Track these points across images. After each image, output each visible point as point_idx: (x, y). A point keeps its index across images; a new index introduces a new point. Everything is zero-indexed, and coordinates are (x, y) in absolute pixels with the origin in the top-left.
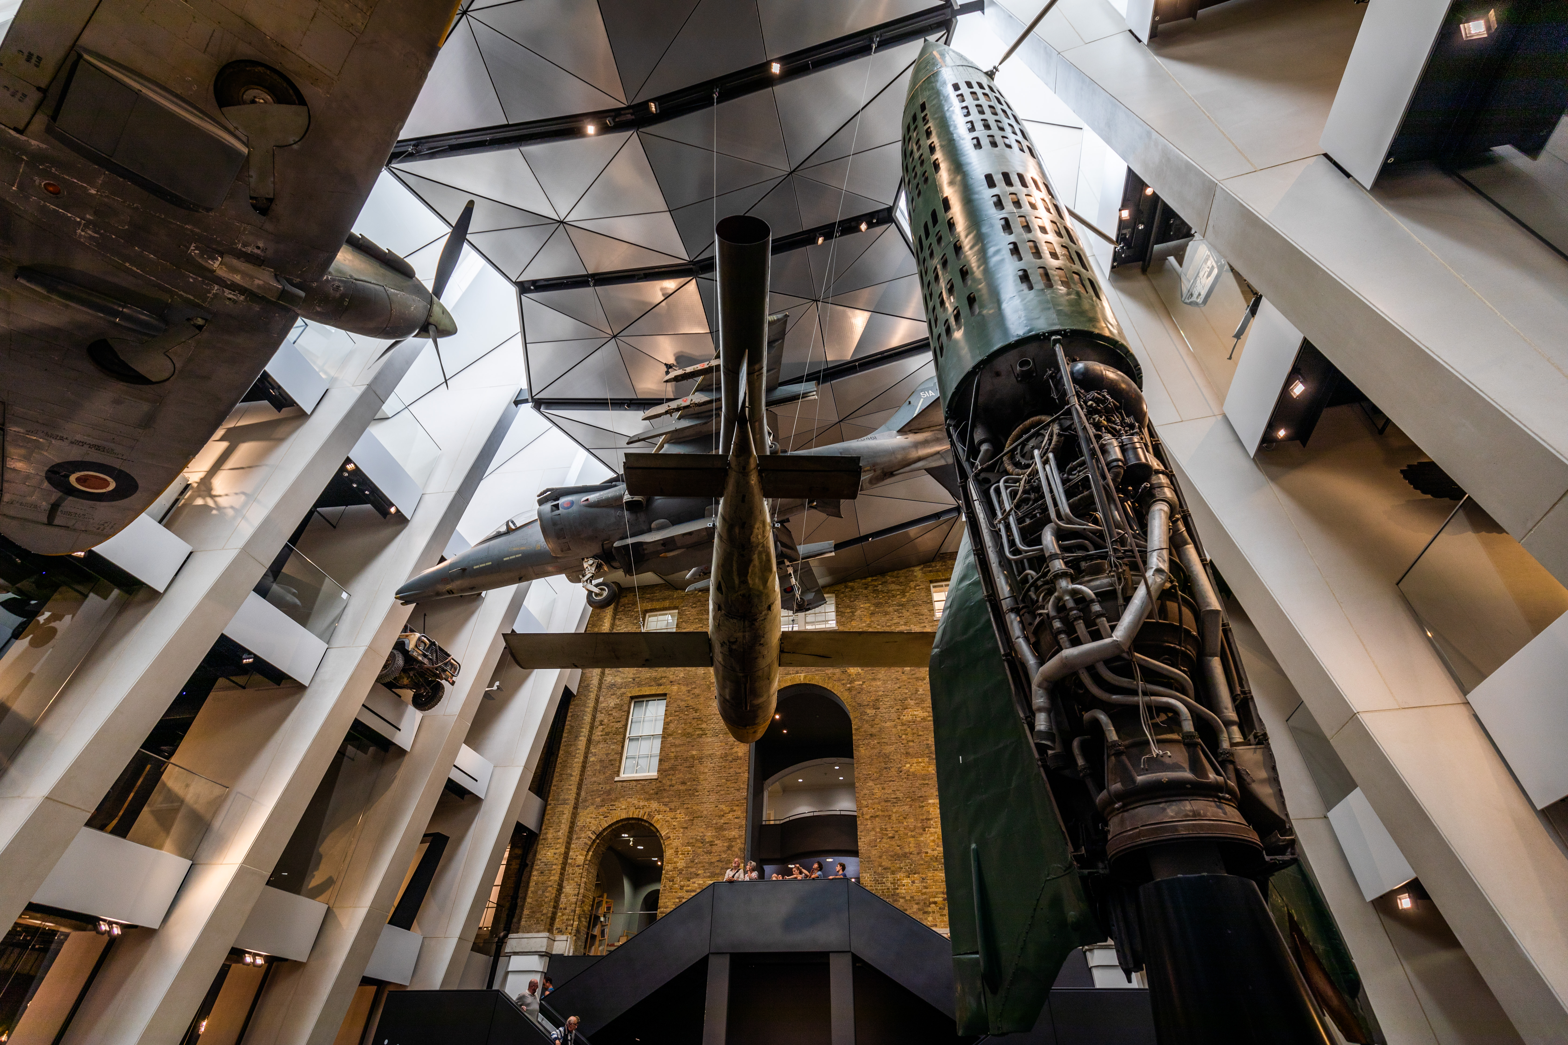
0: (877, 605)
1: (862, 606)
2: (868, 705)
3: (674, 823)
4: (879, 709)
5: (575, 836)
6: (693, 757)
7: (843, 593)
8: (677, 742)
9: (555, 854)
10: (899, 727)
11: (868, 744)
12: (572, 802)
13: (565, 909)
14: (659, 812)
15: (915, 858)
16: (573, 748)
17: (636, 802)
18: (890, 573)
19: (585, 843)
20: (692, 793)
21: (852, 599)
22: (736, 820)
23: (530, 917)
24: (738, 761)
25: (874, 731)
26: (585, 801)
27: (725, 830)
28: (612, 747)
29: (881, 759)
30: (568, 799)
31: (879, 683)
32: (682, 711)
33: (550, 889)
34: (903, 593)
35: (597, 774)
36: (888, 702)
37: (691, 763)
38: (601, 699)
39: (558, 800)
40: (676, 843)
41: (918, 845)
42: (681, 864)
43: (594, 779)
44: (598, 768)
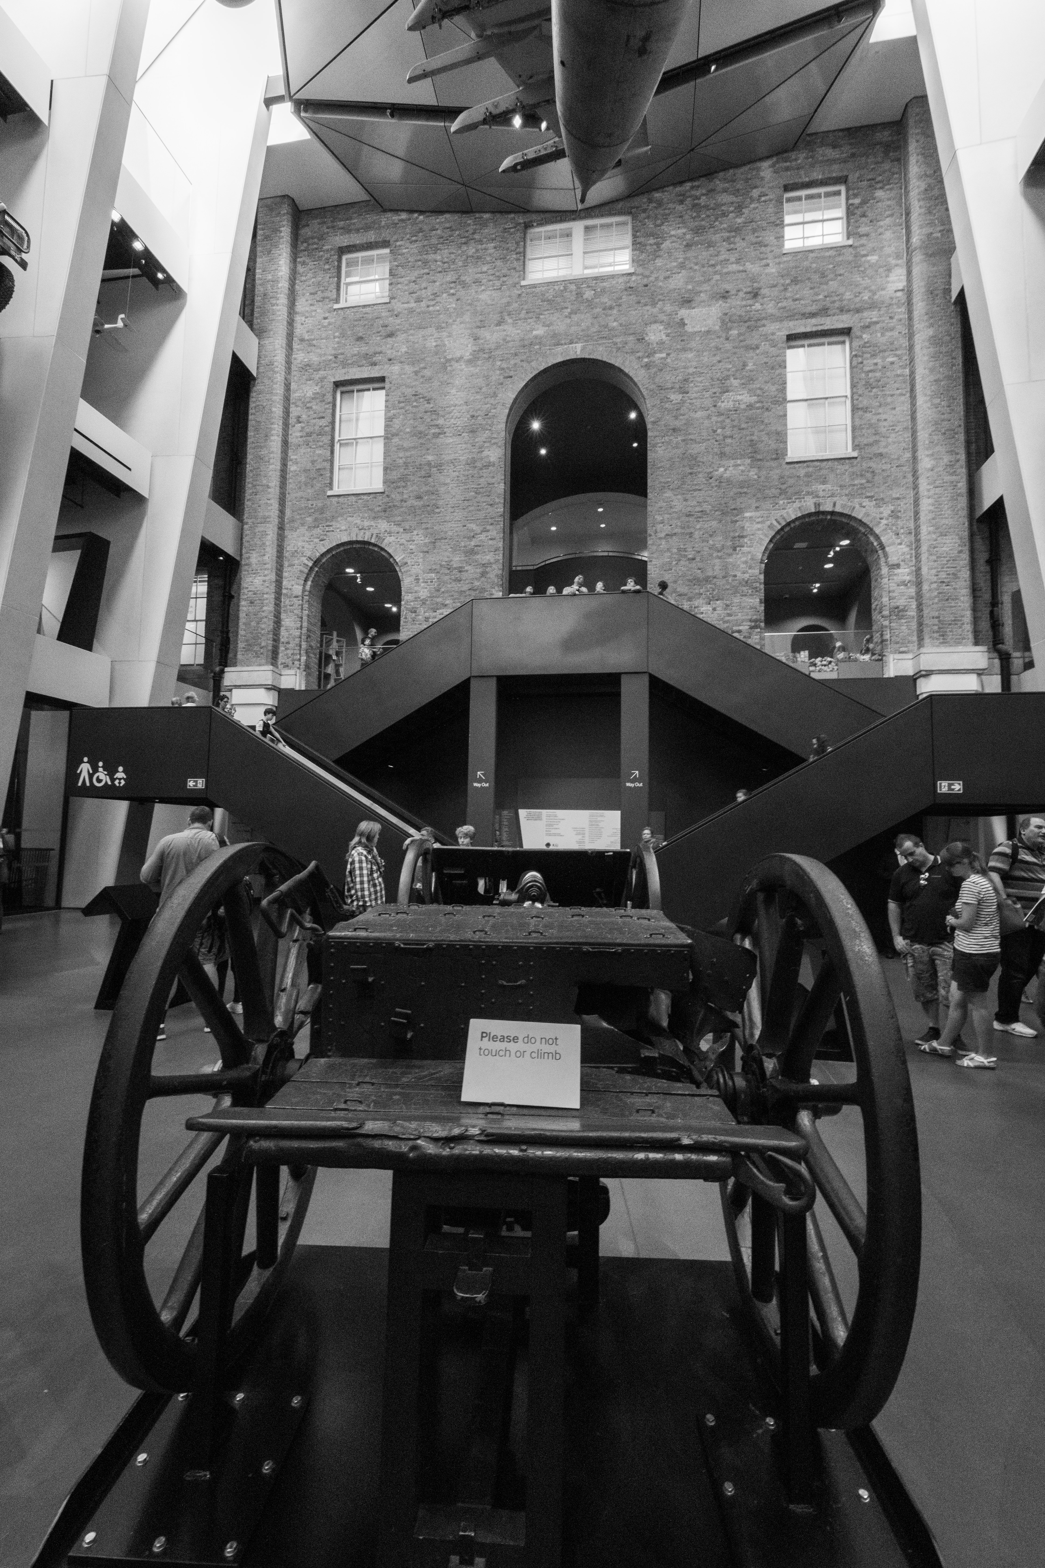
0: (697, 231)
1: (673, 233)
2: (672, 388)
3: (411, 547)
4: (687, 393)
5: (286, 564)
6: (429, 464)
7: (644, 211)
8: (406, 444)
9: (264, 581)
10: (714, 419)
11: (669, 443)
12: (276, 521)
13: (288, 643)
14: (390, 533)
15: (720, 582)
16: (264, 452)
17: (358, 522)
18: (721, 174)
19: (301, 571)
20: (431, 509)
21: (659, 222)
22: (491, 542)
23: (247, 650)
24: (491, 468)
25: (677, 424)
26: (293, 521)
27: (477, 553)
28: (317, 452)
29: (686, 462)
30: (269, 517)
31: (690, 355)
32: (407, 401)
33: (265, 620)
34: (739, 208)
35: (303, 487)
36: (701, 382)
37: (428, 471)
38: (293, 386)
39: (256, 518)
40: (415, 570)
41: (725, 567)
42: (424, 593)
43: (300, 494)
44: (303, 479)
